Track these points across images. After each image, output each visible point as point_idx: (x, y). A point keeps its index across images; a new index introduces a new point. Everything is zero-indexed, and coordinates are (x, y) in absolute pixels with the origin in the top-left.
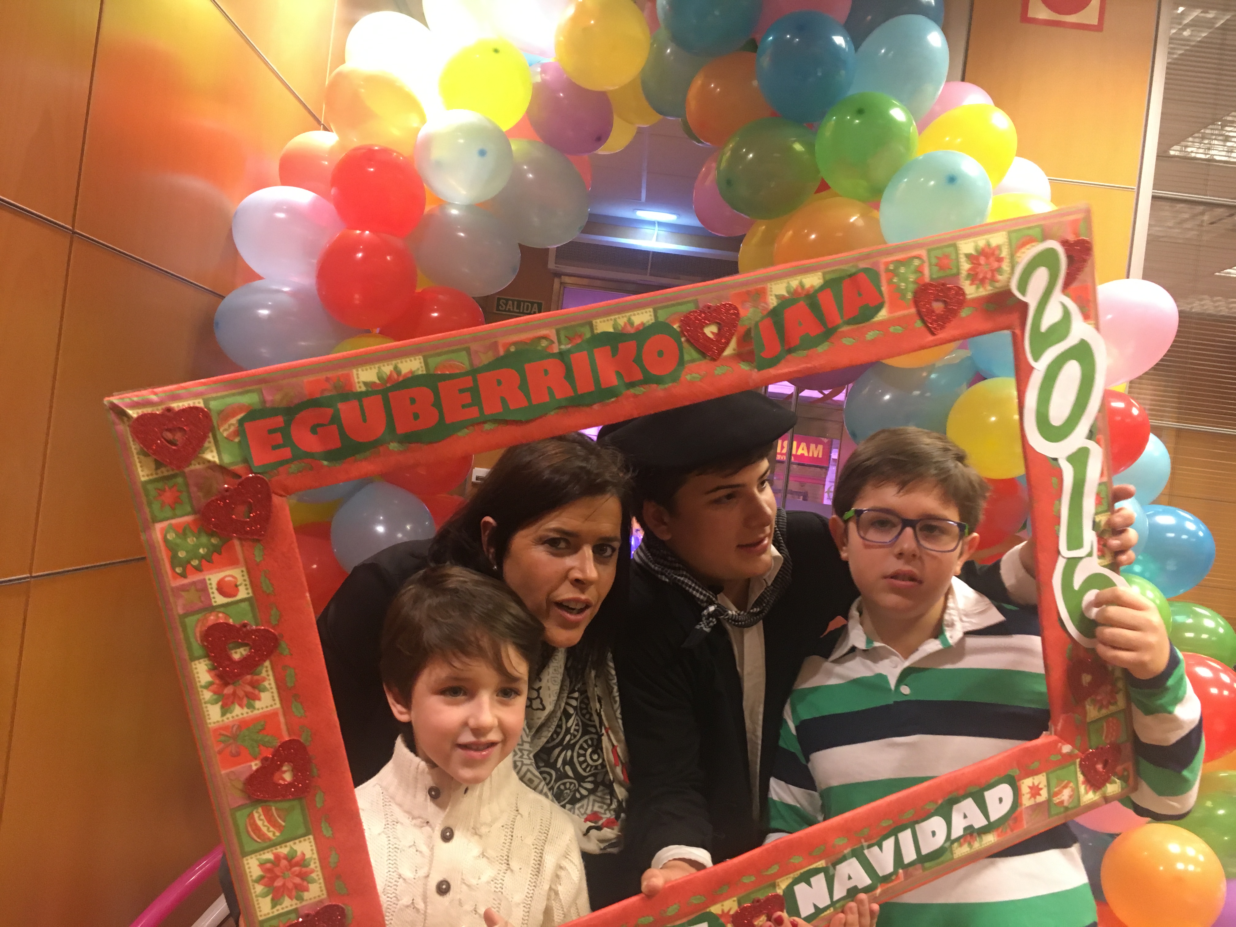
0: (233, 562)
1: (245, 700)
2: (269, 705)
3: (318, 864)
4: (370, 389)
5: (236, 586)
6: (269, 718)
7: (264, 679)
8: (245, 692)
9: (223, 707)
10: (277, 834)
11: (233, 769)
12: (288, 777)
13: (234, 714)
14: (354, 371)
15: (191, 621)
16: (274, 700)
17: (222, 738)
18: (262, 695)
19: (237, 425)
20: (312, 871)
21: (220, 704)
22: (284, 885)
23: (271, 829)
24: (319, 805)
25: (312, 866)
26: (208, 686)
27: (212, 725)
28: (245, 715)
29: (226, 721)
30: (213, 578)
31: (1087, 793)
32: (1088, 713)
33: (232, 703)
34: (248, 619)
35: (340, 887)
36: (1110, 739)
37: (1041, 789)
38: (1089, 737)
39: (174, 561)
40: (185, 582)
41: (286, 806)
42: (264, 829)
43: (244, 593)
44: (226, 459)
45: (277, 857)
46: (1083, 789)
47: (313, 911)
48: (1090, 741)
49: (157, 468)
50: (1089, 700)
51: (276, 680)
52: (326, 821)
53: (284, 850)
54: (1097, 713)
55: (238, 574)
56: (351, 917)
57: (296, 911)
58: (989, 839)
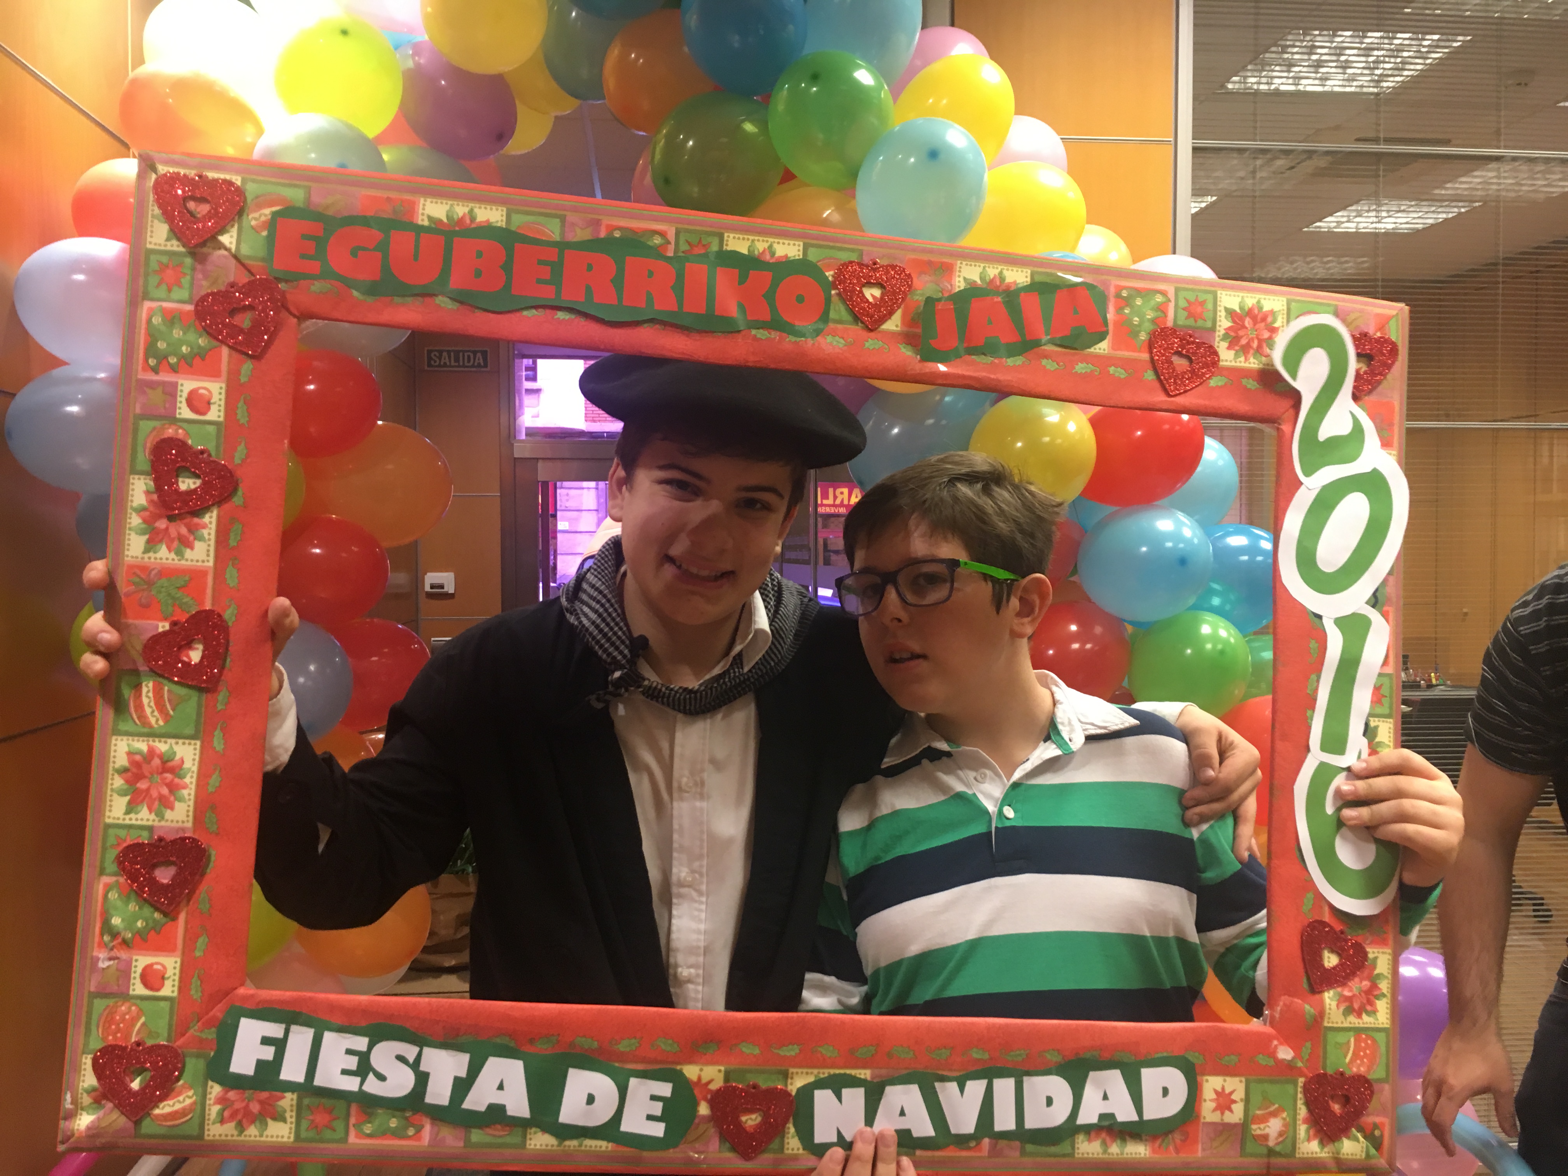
0: (214, 374)
1: (176, 544)
2: (200, 559)
3: (194, 780)
4: (433, 226)
5: (209, 403)
6: (196, 575)
7: (204, 528)
8: (179, 534)
9: (149, 542)
10: (161, 722)
11: (136, 622)
12: (195, 656)
13: (158, 555)
14: (422, 200)
15: (147, 426)
16: (208, 555)
17: (136, 580)
18: (198, 544)
19: (270, 217)
20: (185, 787)
21: (147, 537)
22: (148, 790)
23: (156, 713)
24: (220, 707)
25: (187, 779)
26: (140, 510)
27: (129, 559)
28: (170, 561)
29: (146, 560)
30: (187, 385)
31: (1309, 1140)
32: (1328, 1011)
33: (161, 541)
34: (211, 447)
35: (211, 820)
36: (1359, 1067)
37: (1234, 1102)
38: (1325, 1053)
39: (150, 349)
40: (155, 378)
41: (182, 691)
42: (148, 711)
43: (215, 414)
44: (245, 250)
45: (152, 751)
46: (1302, 1130)
47: (170, 837)
48: (1325, 1058)
49: (168, 240)
50: (1332, 992)
51: (218, 532)
52: (221, 729)
53: (162, 747)
54: (1342, 1018)
55: (216, 389)
56: (211, 865)
57: (151, 829)
58: (1137, 1149)
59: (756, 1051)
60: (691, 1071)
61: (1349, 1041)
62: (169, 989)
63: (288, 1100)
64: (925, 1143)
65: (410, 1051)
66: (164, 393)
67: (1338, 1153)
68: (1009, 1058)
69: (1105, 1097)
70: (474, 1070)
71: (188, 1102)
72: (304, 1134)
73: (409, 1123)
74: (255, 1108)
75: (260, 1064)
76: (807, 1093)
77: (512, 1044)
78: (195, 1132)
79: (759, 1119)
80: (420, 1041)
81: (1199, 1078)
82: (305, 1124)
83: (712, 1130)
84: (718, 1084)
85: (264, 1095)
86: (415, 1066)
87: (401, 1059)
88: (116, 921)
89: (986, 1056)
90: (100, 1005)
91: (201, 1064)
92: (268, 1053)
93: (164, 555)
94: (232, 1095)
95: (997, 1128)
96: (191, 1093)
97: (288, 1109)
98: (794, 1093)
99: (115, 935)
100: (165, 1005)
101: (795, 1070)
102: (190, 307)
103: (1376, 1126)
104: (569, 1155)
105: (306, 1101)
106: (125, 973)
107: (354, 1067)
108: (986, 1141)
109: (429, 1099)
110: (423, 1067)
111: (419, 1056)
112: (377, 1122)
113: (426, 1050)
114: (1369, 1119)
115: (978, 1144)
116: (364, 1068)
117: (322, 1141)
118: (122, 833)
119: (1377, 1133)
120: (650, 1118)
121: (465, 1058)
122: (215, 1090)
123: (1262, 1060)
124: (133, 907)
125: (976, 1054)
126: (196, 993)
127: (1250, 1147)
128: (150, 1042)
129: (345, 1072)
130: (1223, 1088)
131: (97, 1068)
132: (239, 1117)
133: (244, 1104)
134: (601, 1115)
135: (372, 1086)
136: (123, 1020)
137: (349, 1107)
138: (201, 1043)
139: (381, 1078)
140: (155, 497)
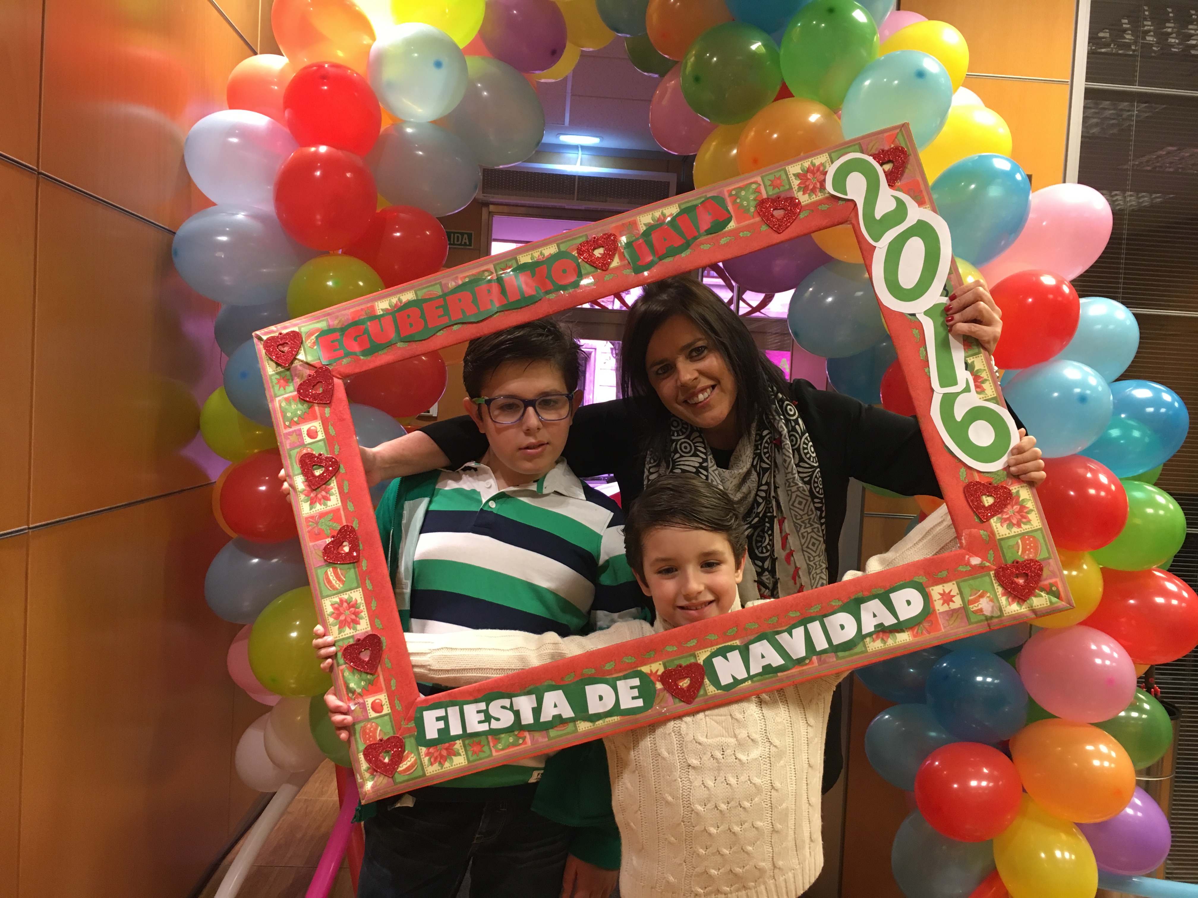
0: (315, 418)
1: (322, 500)
2: (335, 503)
3: (365, 607)
4: (385, 313)
5: (317, 432)
6: (335, 512)
7: (332, 489)
8: (322, 495)
9: (310, 504)
10: (341, 586)
11: (316, 543)
12: (347, 549)
13: (316, 509)
14: (376, 303)
15: (294, 452)
16: (338, 501)
17: (311, 523)
18: (331, 497)
19: (315, 339)
20: (362, 612)
21: (309, 502)
22: (345, 619)
23: (338, 582)
24: (364, 568)
25: (362, 608)
26: (302, 492)
27: (306, 516)
28: (323, 509)
29: (312, 513)
30: (305, 428)
31: (1010, 605)
32: (996, 530)
33: (316, 502)
34: (323, 451)
35: (380, 623)
36: (1028, 555)
37: (954, 596)
38: (1003, 553)
39: (285, 418)
40: (291, 430)
41: (345, 567)
42: (333, 582)
43: (321, 436)
44: (310, 358)
45: (341, 600)
46: (1003, 600)
47: (362, 637)
48: (1004, 556)
49: (277, 367)
50: (995, 518)
51: (338, 488)
52: (369, 579)
53: (345, 597)
54: (1008, 531)
55: (317, 425)
56: (384, 644)
57: (352, 637)
58: (904, 638)
59: (676, 648)
60: (646, 670)
61: (1017, 543)
62: (386, 710)
63: (458, 744)
64: (780, 669)
65: (506, 702)
66: (297, 435)
67: (1032, 607)
68: (812, 611)
69: (875, 616)
70: (540, 701)
71: (413, 760)
72: (471, 759)
73: (518, 737)
74: (444, 753)
75: (439, 731)
76: (709, 661)
77: (554, 683)
78: (421, 773)
79: (689, 682)
80: (510, 696)
81: (927, 590)
82: (470, 753)
83: (667, 695)
84: (661, 670)
85: (447, 745)
86: (511, 708)
87: (503, 707)
88: (352, 685)
89: (798, 614)
90: (358, 727)
91: (413, 740)
92: (441, 724)
93: (319, 508)
94: (431, 750)
95: (818, 649)
96: (413, 755)
97: (460, 748)
98: (702, 664)
99: (354, 692)
100: (387, 718)
101: (698, 652)
102: (295, 393)
103: (1051, 585)
105: (467, 742)
106: (364, 709)
107: (483, 719)
108: (814, 658)
109: (523, 723)
110: (515, 708)
111: (512, 703)
112: (503, 742)
113: (513, 699)
114: (1045, 583)
115: (810, 661)
116: (488, 718)
117: (480, 759)
118: (341, 643)
119: (1054, 589)
120: (633, 698)
121: (533, 697)
122: (423, 750)
123: (962, 568)
124: (357, 676)
125: (792, 614)
126: (399, 707)
127: (974, 618)
128: (385, 737)
129: (480, 722)
130: (944, 590)
131: (366, 758)
132: (439, 759)
133: (438, 753)
134: (608, 705)
135: (495, 725)
136: (371, 731)
137: (487, 738)
138: (409, 729)
139: (498, 719)
140: (306, 483)
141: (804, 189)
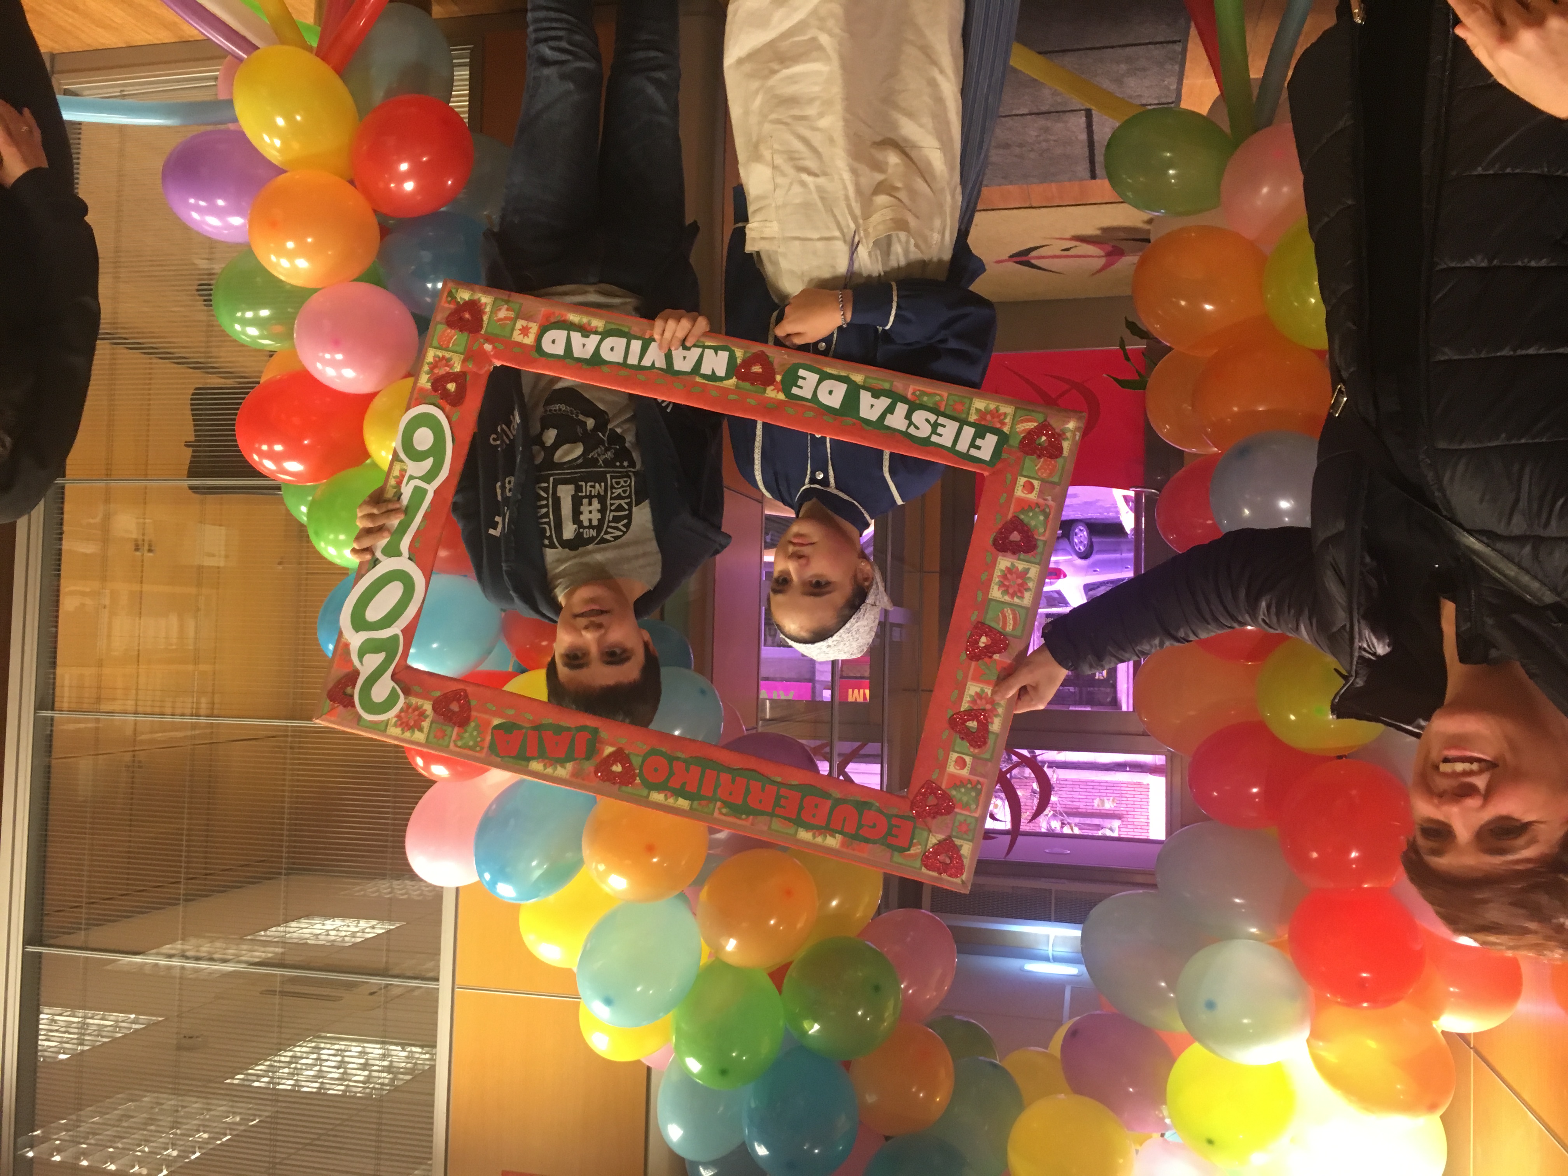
0: (950, 776)
1: (983, 696)
2: (973, 686)
3: (994, 579)
4: (834, 833)
5: (955, 762)
6: (977, 679)
7: (969, 702)
8: (981, 701)
10: (1005, 610)
12: (984, 640)
14: (837, 848)
15: (987, 756)
16: (969, 687)
18: (973, 694)
19: (911, 849)
20: (999, 576)
23: (1007, 615)
24: (976, 613)
25: (997, 580)
26: (997, 715)
30: (965, 772)
31: (485, 304)
32: (460, 362)
34: (959, 740)
35: (989, 558)
36: (451, 332)
37: (519, 329)
38: (467, 343)
39: (979, 793)
41: (993, 625)
42: (1011, 617)
43: (954, 756)
44: (925, 834)
45: (1012, 596)
46: (487, 309)
47: (1009, 554)
48: (467, 340)
49: (962, 846)
50: (455, 371)
51: (963, 699)
52: (977, 602)
53: (1007, 598)
54: (453, 357)
55: (952, 768)
56: (993, 537)
57: (1019, 559)
58: (574, 318)
59: (749, 400)
60: (781, 396)
62: (1022, 480)
63: (973, 418)
65: (912, 431)
66: (975, 772)
67: (472, 294)
68: (628, 373)
69: (584, 346)
70: (883, 416)
71: (1020, 426)
72: (968, 401)
73: (918, 398)
74: (989, 417)
75: (983, 438)
76: (728, 376)
77: (863, 425)
78: (1020, 412)
79: (753, 369)
80: (906, 434)
81: (535, 344)
82: (967, 406)
83: (776, 366)
84: (770, 389)
85: (983, 423)
86: (911, 423)
87: (917, 428)
88: (1042, 518)
89: (636, 375)
90: (1055, 479)
91: (1010, 443)
92: (979, 442)
94: (998, 425)
95: (640, 342)
96: (1018, 430)
97: (974, 415)
98: (734, 377)
99: (1043, 511)
100: (1025, 473)
101: (732, 388)
102: (956, 810)
103: (450, 302)
104: (844, 369)
105: (964, 416)
106: (1041, 493)
107: (939, 428)
109: (907, 407)
110: (907, 422)
111: (908, 427)
112: (933, 401)
113: (904, 429)
114: (451, 307)
116: (935, 426)
117: (960, 396)
118: (1033, 559)
120: (804, 379)
121: (886, 423)
122: (1006, 429)
123: (500, 346)
124: (1033, 523)
125: (641, 377)
126: (1009, 477)
127: (517, 306)
128: (1034, 457)
129: (944, 426)
130: (524, 337)
131: (1061, 449)
132: (997, 415)
133: (994, 420)
134: (828, 384)
135: (932, 418)
136: (1046, 470)
137: (945, 410)
138: (1010, 453)
139: (927, 420)
140: (989, 721)
141: (422, 715)
